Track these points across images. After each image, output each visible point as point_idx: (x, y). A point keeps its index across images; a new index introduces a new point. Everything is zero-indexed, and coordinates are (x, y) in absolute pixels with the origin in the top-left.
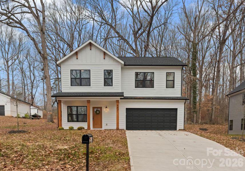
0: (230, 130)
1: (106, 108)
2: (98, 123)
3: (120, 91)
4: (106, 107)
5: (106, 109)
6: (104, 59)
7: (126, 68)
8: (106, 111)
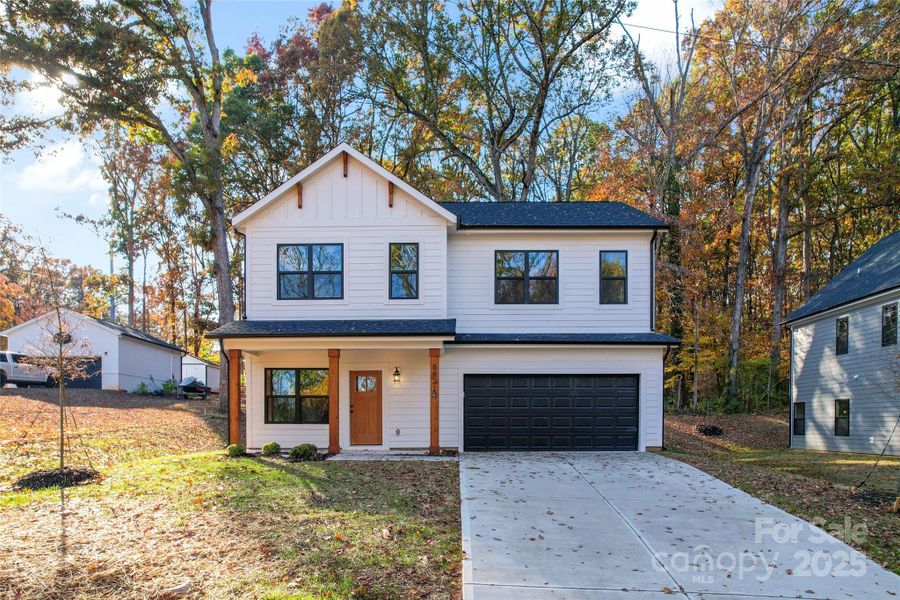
0: (795, 434)
1: (397, 373)
2: (367, 426)
3: (442, 315)
4: (397, 371)
5: (397, 378)
6: (391, 206)
7: (465, 235)
8: (397, 385)
